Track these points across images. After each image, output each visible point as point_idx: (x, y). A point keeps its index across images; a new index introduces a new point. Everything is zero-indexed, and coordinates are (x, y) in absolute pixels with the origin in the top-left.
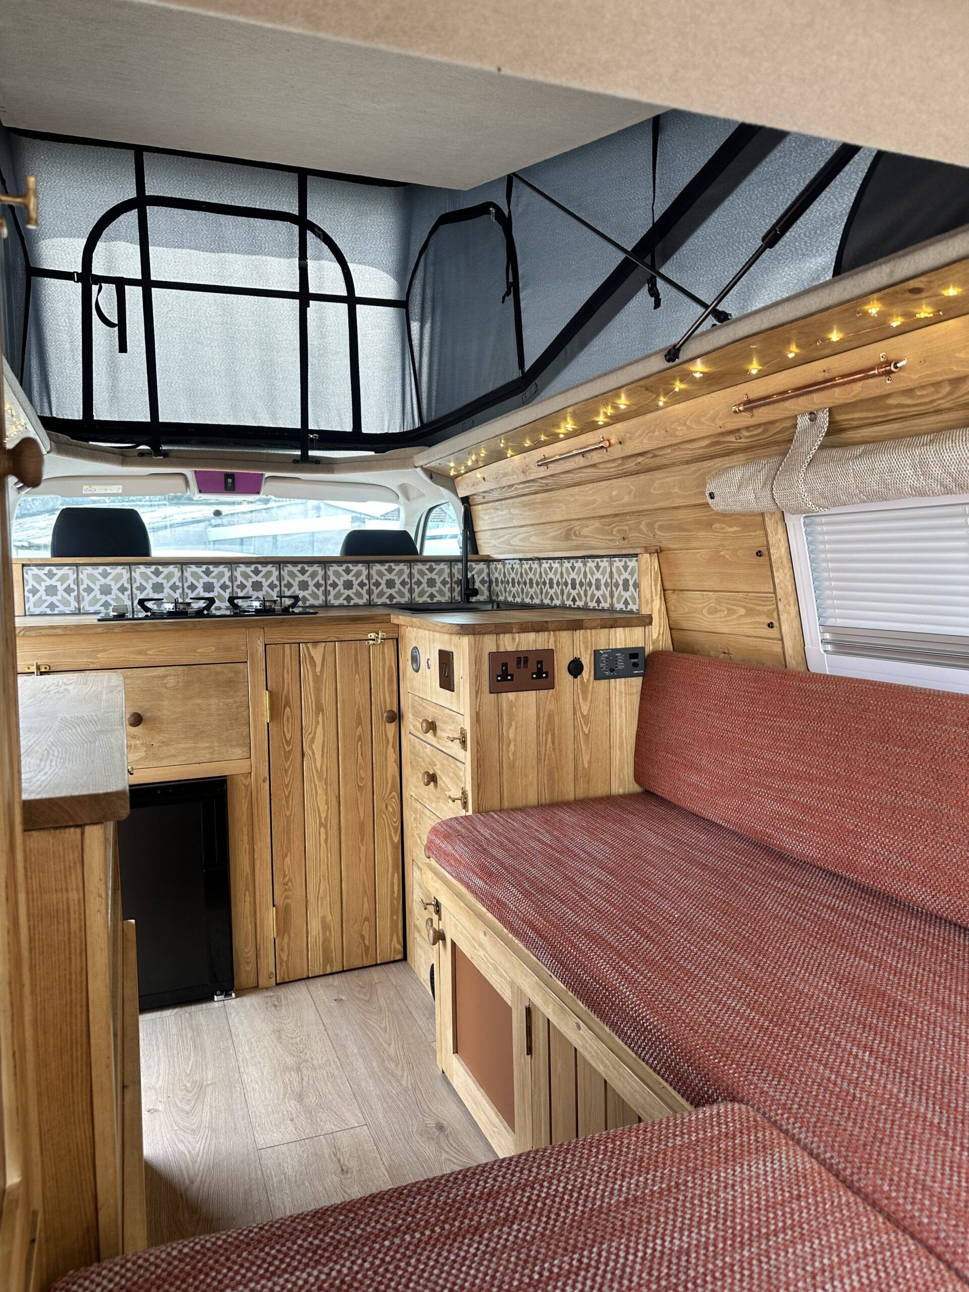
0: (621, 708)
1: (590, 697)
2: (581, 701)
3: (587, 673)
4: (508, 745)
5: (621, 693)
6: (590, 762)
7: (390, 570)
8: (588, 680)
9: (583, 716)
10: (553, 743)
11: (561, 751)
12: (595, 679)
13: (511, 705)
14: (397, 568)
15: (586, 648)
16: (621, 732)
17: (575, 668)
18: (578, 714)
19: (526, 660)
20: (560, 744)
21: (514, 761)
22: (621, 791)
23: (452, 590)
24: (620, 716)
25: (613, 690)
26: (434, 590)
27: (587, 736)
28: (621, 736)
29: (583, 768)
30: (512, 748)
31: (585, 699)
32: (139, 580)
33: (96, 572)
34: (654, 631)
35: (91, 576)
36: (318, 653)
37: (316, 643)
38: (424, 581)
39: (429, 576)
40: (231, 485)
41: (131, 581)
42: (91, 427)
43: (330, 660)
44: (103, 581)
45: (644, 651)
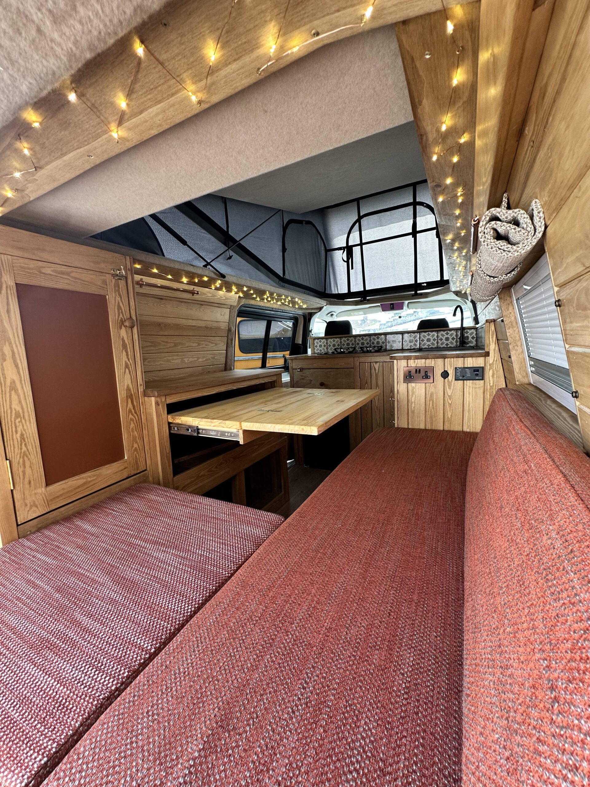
0: (469, 394)
1: (452, 388)
2: (448, 389)
3: (451, 377)
4: (411, 404)
5: (470, 387)
6: (451, 415)
7: (429, 335)
8: (452, 381)
9: (449, 396)
10: (433, 405)
11: (436, 409)
12: (456, 380)
13: (413, 388)
14: (431, 334)
15: (451, 366)
16: (469, 405)
17: (445, 375)
18: (446, 395)
19: (420, 370)
20: (436, 406)
21: (414, 410)
22: (468, 430)
23: (457, 342)
24: (469, 397)
25: (465, 386)
26: (448, 342)
27: (450, 405)
28: (469, 407)
29: (448, 418)
30: (413, 405)
31: (450, 388)
32: (343, 342)
33: (332, 340)
34: (491, 359)
35: (330, 342)
36: (377, 366)
37: (376, 362)
38: (444, 338)
39: (446, 336)
40: (392, 307)
41: (341, 342)
42: (350, 294)
43: (381, 369)
44: (333, 343)
45: (483, 368)
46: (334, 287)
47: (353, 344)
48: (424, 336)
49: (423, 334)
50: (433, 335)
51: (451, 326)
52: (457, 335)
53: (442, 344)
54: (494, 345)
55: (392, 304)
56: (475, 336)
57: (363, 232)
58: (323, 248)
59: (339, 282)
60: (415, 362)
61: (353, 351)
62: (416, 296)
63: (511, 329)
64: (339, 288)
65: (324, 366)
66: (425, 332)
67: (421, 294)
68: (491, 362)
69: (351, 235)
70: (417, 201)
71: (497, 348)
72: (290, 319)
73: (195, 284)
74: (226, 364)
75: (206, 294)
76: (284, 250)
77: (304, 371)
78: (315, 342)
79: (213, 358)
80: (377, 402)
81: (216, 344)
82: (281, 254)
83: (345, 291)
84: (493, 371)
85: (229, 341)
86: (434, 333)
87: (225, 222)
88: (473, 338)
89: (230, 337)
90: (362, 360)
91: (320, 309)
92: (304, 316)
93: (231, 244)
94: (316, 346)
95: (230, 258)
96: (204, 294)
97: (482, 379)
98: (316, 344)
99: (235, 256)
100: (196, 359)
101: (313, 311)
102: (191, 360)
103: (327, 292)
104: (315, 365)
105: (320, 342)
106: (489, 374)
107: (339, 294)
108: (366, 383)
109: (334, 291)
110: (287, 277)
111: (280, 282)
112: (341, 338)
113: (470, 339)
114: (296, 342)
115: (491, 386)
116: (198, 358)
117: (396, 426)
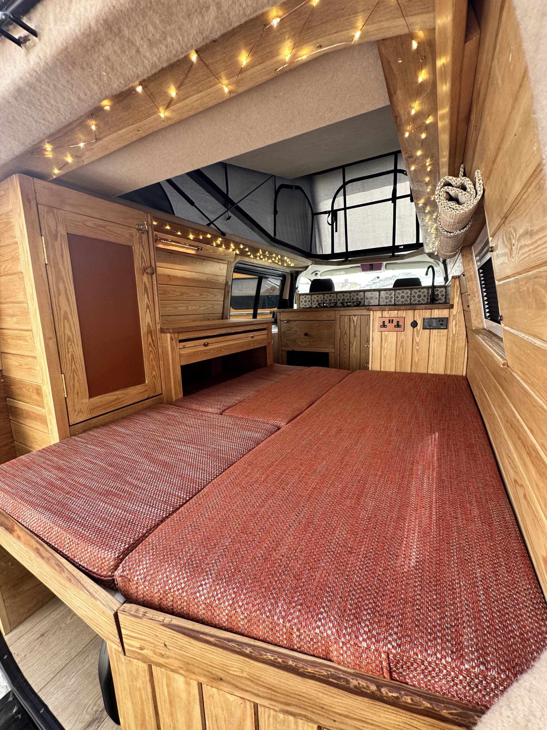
0: (434, 341)
1: (420, 335)
2: (416, 337)
3: (420, 326)
4: (384, 350)
5: (435, 335)
6: (418, 360)
8: (420, 329)
9: (417, 343)
10: (403, 351)
11: (406, 354)
12: (423, 329)
13: (386, 336)
15: (420, 317)
16: (434, 349)
17: (414, 324)
18: (414, 342)
19: (392, 320)
20: (405, 352)
21: (386, 355)
22: (432, 373)
24: (434, 344)
25: (431, 334)
27: (418, 350)
28: (434, 352)
29: (415, 362)
30: (386, 351)
31: (418, 336)
32: (326, 298)
33: (315, 296)
34: (454, 311)
35: (314, 298)
36: (355, 319)
37: (355, 315)
38: (416, 296)
39: (419, 294)
40: (372, 268)
41: (324, 298)
42: (333, 255)
43: (359, 321)
44: (317, 299)
45: (447, 319)
46: (319, 248)
47: (334, 300)
48: (399, 294)
49: (398, 291)
50: (407, 293)
51: (424, 284)
52: (428, 293)
53: (414, 301)
54: (458, 299)
55: (372, 265)
56: (444, 294)
57: (347, 197)
58: (310, 212)
59: (324, 244)
60: (388, 313)
61: (335, 305)
62: (394, 257)
63: (470, 282)
64: (323, 249)
65: (309, 319)
66: (400, 290)
67: (398, 256)
68: (454, 313)
69: (336, 199)
70: (398, 168)
71: (460, 301)
72: (279, 276)
73: (199, 241)
74: (223, 313)
75: (208, 250)
76: (275, 212)
77: (291, 323)
78: (301, 298)
79: (213, 307)
80: (354, 350)
81: (215, 295)
82: (273, 216)
83: (328, 252)
84: (456, 322)
85: (226, 294)
86: (407, 291)
87: (225, 186)
88: (442, 295)
89: (227, 290)
90: (343, 313)
91: (306, 268)
92: (292, 274)
93: (230, 206)
94: (302, 302)
95: (229, 218)
96: (207, 250)
97: (446, 328)
98: (301, 300)
99: (233, 217)
100: (198, 307)
101: (299, 270)
102: (194, 308)
103: (312, 253)
104: (300, 318)
105: (305, 297)
106: (452, 324)
107: (323, 255)
108: (346, 334)
109: (319, 252)
110: (277, 237)
111: (271, 242)
112: (324, 294)
113: (440, 296)
114: (283, 298)
115: (453, 335)
116: (200, 307)
117: (370, 369)
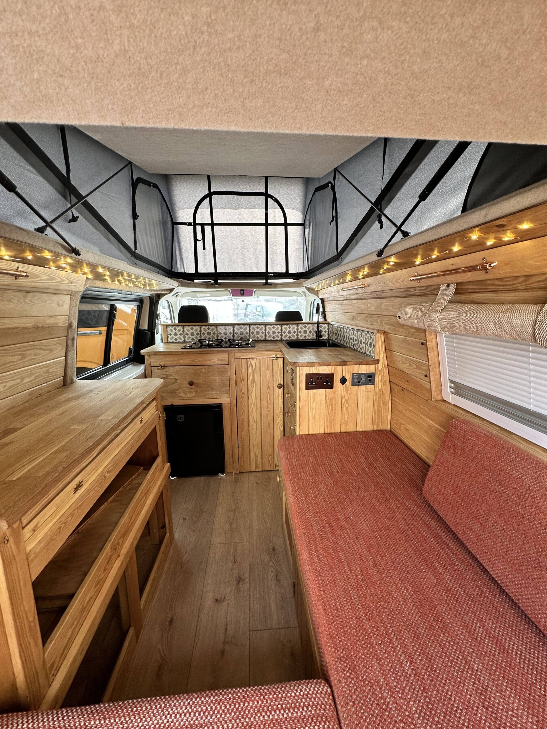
0: (363, 397)
1: (349, 392)
2: (345, 394)
3: (348, 383)
4: (313, 410)
5: (363, 391)
6: (348, 418)
7: (290, 327)
8: (349, 386)
9: (346, 400)
10: (332, 410)
11: (335, 413)
12: (352, 385)
13: (315, 394)
14: (292, 326)
15: (349, 373)
16: (362, 406)
17: (343, 381)
18: (344, 399)
19: (321, 377)
20: (335, 410)
21: (315, 416)
22: (361, 430)
23: (313, 335)
24: (362, 400)
25: (359, 390)
26: (306, 335)
27: (347, 408)
28: (362, 408)
29: (345, 420)
30: (314, 411)
31: (347, 393)
32: (203, 331)
33: (189, 328)
34: (380, 366)
36: (253, 362)
38: (302, 331)
39: (305, 329)
40: (242, 293)
41: (200, 331)
42: (197, 275)
43: (258, 365)
44: (191, 331)
45: (374, 374)
46: (181, 265)
48: (286, 329)
52: (313, 329)
53: (301, 336)
54: (383, 354)
55: (243, 290)
57: (214, 210)
58: (169, 220)
59: (185, 260)
60: (316, 368)
62: (267, 284)
63: (432, 352)
64: (185, 266)
65: (194, 363)
66: (287, 325)
68: (380, 369)
69: (199, 210)
70: (269, 193)
71: (385, 357)
72: (135, 300)
74: (65, 376)
75: (39, 277)
76: (135, 216)
77: (167, 369)
78: (168, 330)
79: (47, 372)
81: (51, 350)
82: (132, 221)
83: (191, 270)
84: (382, 377)
85: (70, 342)
86: (294, 326)
88: (326, 332)
89: (70, 336)
90: (238, 355)
91: (171, 290)
92: (151, 298)
94: (170, 334)
95: (74, 219)
96: (36, 276)
97: (374, 384)
98: (169, 332)
99: (81, 219)
100: (19, 381)
101: (163, 293)
102: (9, 384)
103: (173, 270)
104: (181, 362)
105: (175, 329)
106: (378, 379)
107: (185, 273)
108: (243, 380)
109: (181, 270)
110: (139, 251)
111: (133, 258)
112: (200, 326)
113: (323, 333)
114: (140, 327)
115: (379, 390)
116: (22, 379)
117: (297, 433)
